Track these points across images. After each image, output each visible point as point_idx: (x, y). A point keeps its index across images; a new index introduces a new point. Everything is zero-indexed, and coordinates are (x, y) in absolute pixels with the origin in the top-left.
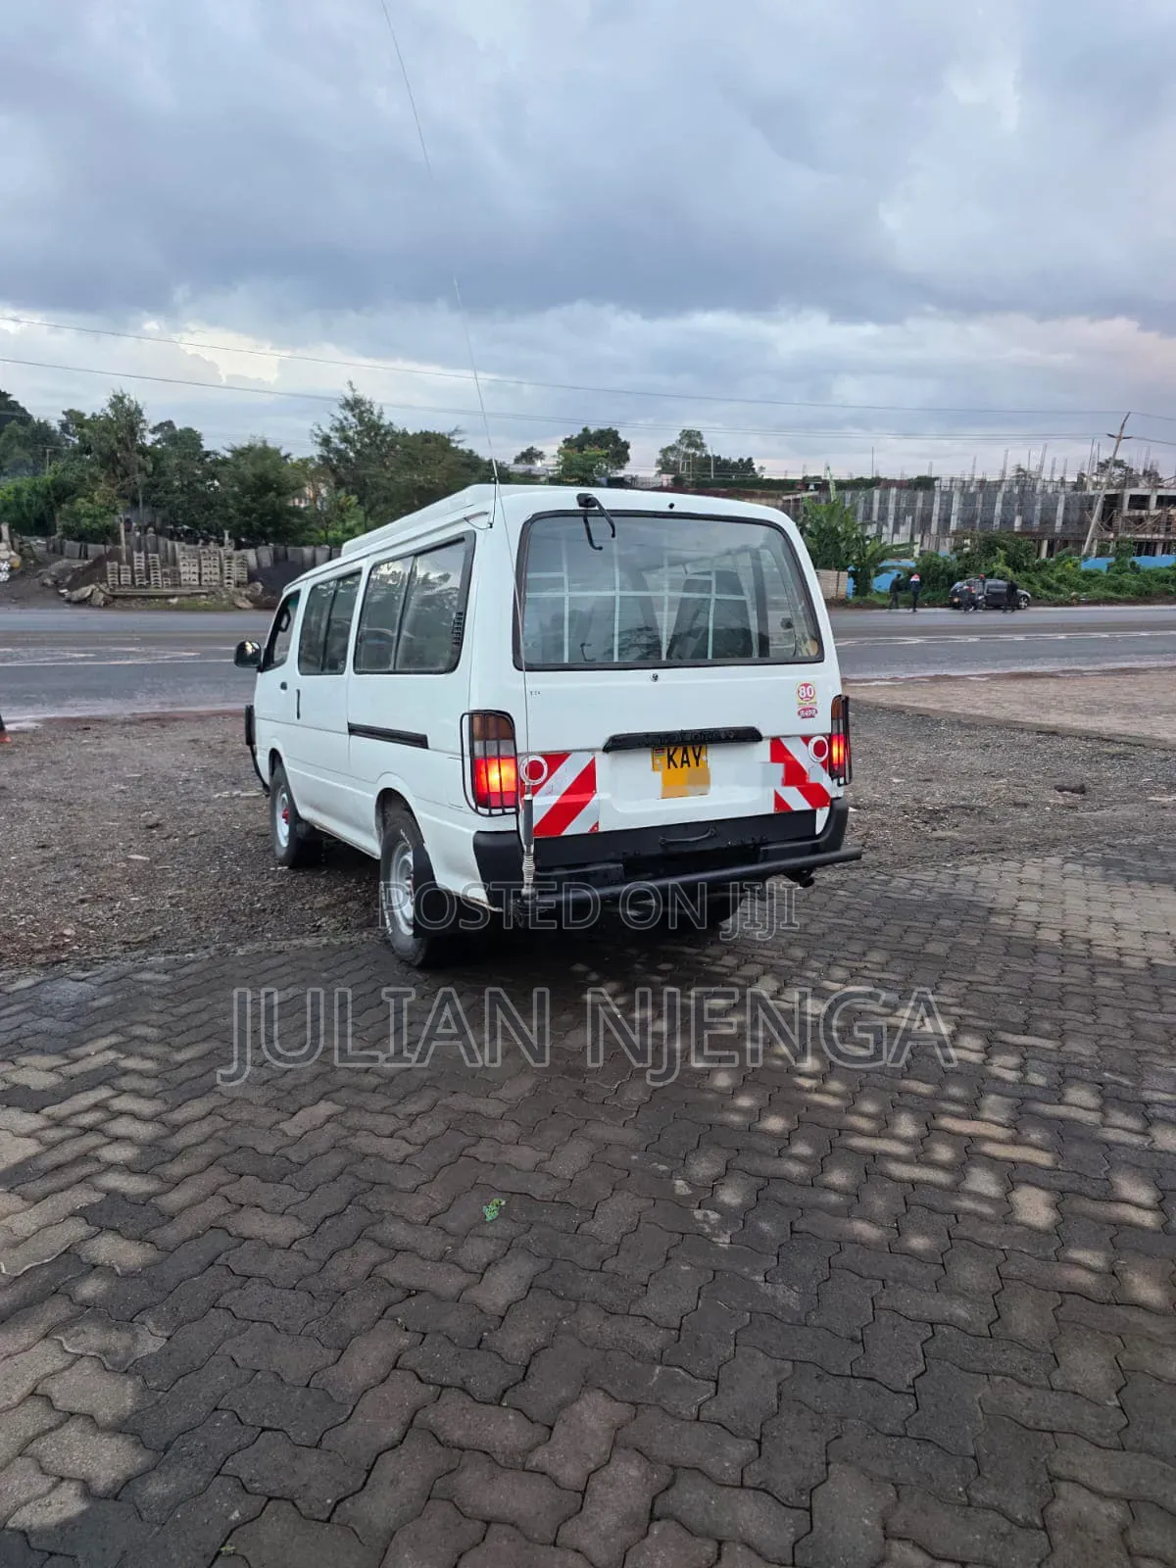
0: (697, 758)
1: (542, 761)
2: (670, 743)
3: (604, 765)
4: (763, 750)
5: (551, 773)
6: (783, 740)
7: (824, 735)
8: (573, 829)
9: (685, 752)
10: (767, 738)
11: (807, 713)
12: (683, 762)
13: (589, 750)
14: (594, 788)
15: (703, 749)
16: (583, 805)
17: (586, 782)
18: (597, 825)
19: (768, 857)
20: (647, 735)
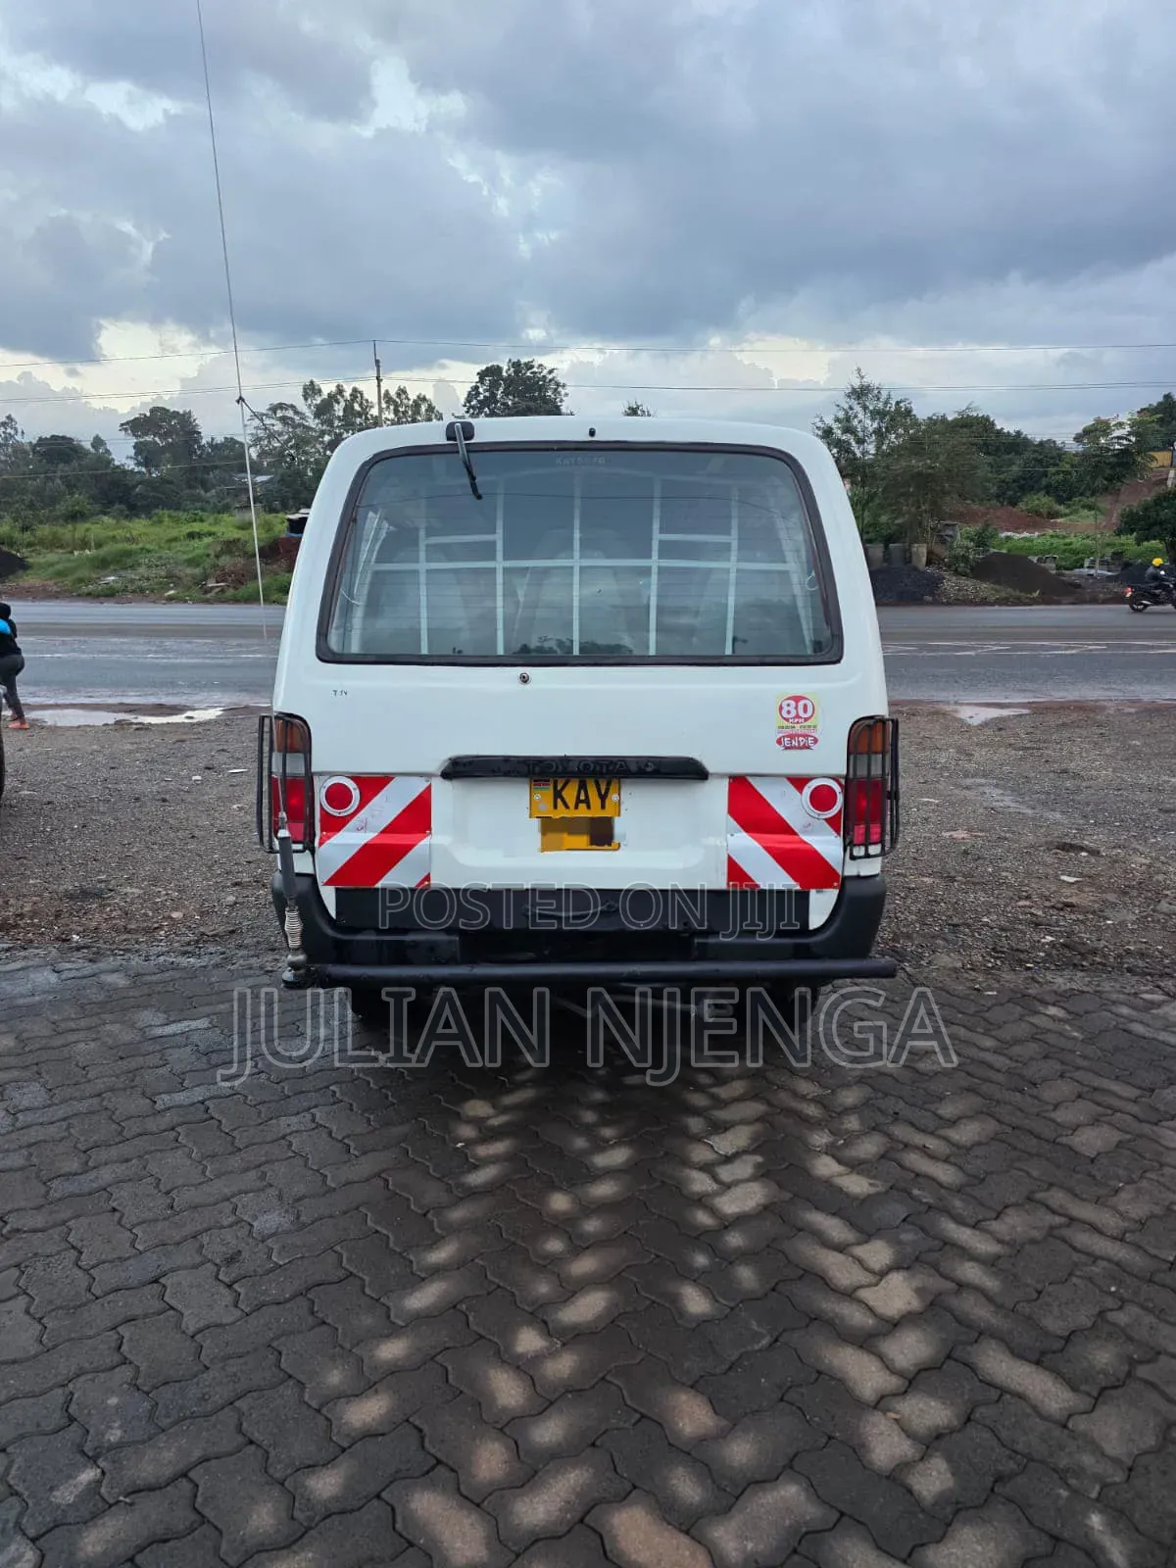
0: (603, 798)
1: (351, 785)
2: (557, 774)
3: (445, 797)
4: (717, 794)
5: (365, 801)
6: (755, 783)
7: (835, 778)
8: (392, 879)
9: (583, 786)
10: (721, 776)
11: (796, 740)
12: (578, 801)
13: (420, 775)
14: (430, 828)
15: (614, 787)
16: (407, 848)
17: (417, 818)
18: (428, 878)
19: (705, 953)
20: (507, 759)
